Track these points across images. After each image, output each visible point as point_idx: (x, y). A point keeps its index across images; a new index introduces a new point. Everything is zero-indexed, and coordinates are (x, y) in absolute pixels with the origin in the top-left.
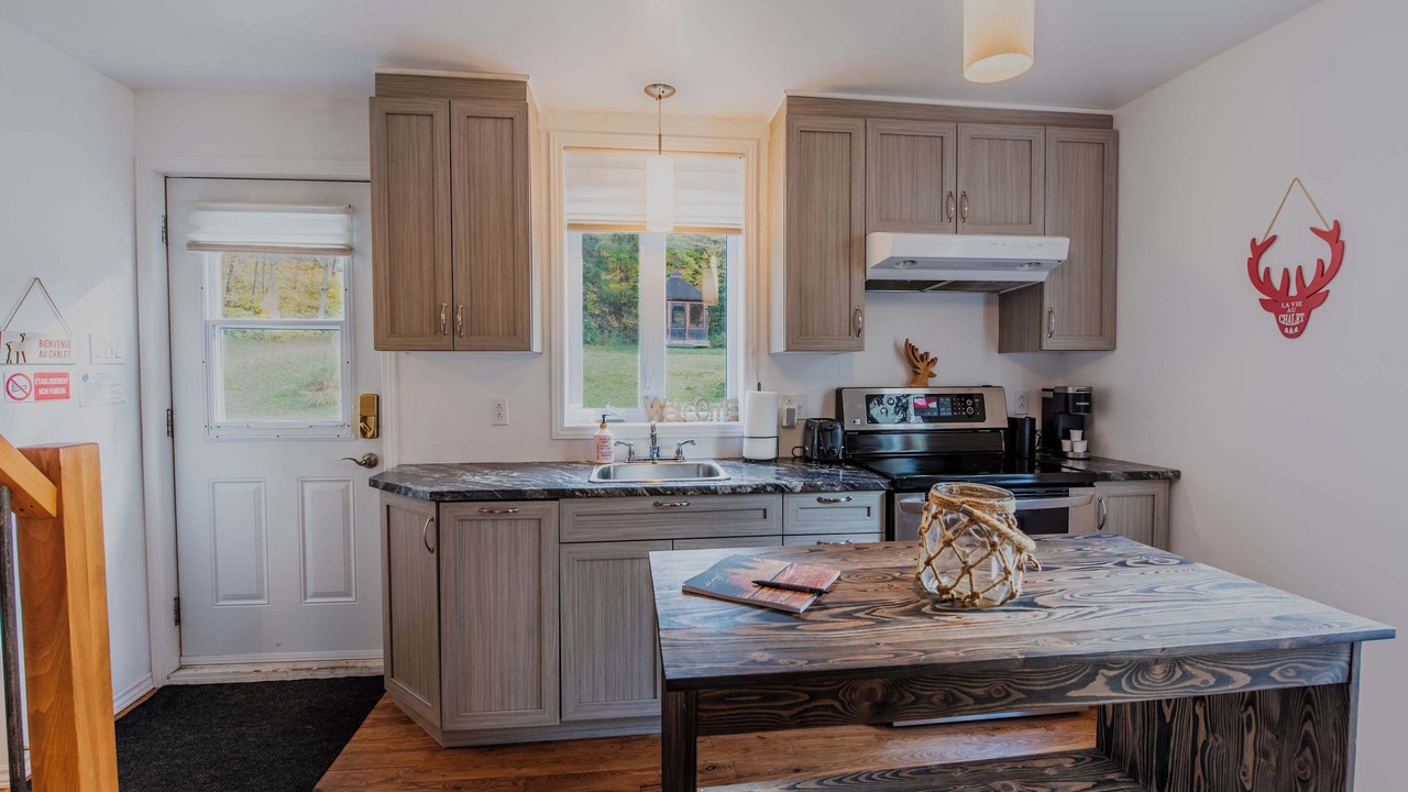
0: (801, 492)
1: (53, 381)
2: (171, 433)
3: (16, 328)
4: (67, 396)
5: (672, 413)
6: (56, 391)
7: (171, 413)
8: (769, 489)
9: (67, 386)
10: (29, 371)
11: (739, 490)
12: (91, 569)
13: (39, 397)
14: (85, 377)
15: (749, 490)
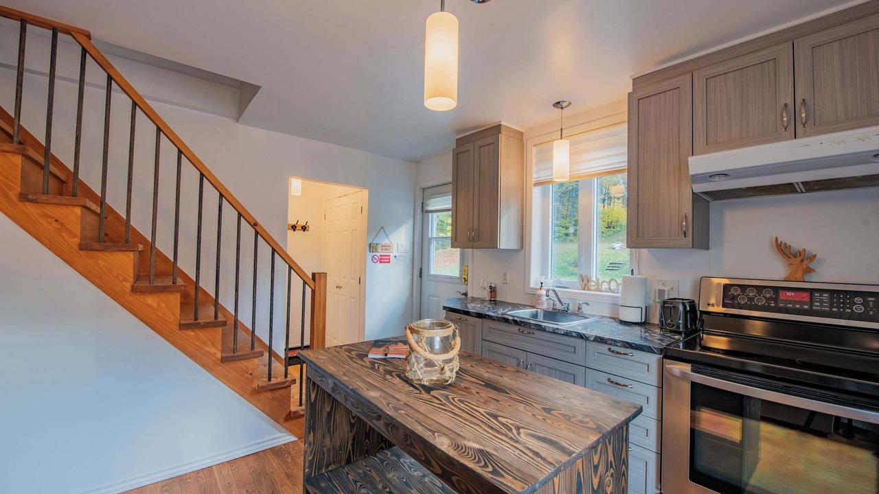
0: (594, 341)
1: (385, 257)
2: (421, 276)
3: (375, 242)
4: (389, 262)
5: (593, 285)
6: (386, 260)
7: (421, 269)
8: (574, 334)
9: (389, 259)
10: (378, 254)
11: (556, 331)
12: (322, 305)
13: (381, 262)
14: (395, 257)
15: (562, 333)
